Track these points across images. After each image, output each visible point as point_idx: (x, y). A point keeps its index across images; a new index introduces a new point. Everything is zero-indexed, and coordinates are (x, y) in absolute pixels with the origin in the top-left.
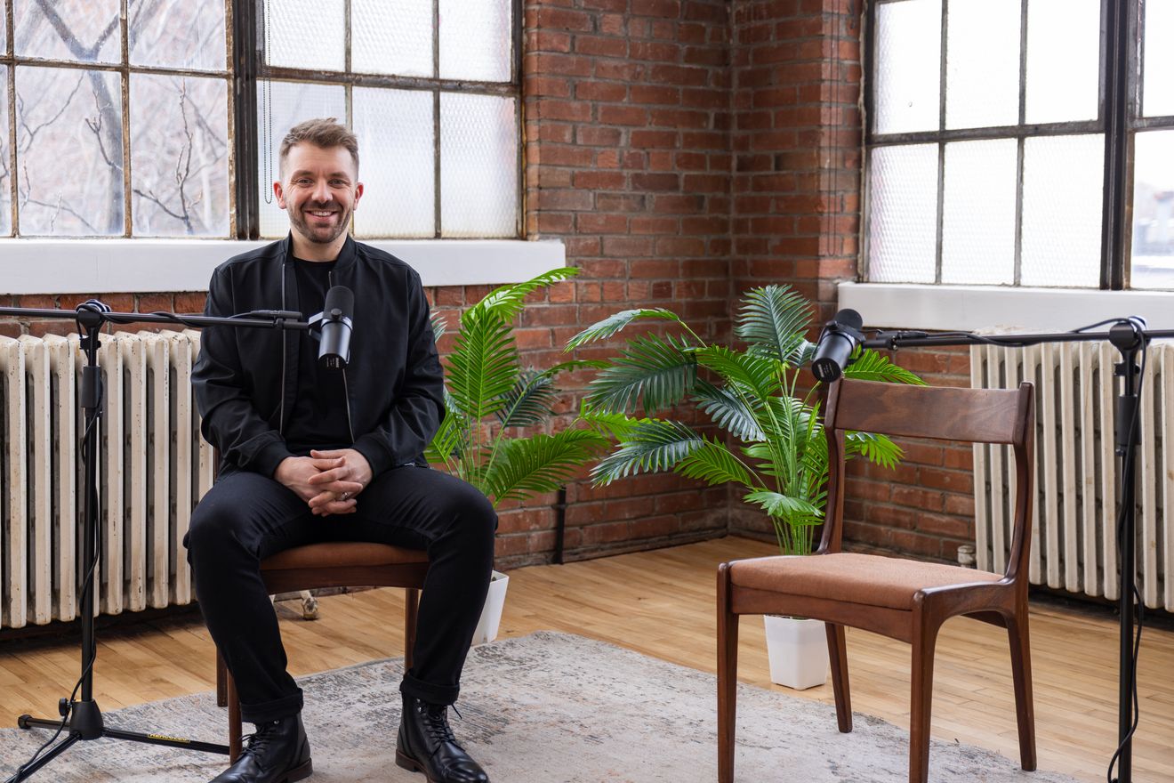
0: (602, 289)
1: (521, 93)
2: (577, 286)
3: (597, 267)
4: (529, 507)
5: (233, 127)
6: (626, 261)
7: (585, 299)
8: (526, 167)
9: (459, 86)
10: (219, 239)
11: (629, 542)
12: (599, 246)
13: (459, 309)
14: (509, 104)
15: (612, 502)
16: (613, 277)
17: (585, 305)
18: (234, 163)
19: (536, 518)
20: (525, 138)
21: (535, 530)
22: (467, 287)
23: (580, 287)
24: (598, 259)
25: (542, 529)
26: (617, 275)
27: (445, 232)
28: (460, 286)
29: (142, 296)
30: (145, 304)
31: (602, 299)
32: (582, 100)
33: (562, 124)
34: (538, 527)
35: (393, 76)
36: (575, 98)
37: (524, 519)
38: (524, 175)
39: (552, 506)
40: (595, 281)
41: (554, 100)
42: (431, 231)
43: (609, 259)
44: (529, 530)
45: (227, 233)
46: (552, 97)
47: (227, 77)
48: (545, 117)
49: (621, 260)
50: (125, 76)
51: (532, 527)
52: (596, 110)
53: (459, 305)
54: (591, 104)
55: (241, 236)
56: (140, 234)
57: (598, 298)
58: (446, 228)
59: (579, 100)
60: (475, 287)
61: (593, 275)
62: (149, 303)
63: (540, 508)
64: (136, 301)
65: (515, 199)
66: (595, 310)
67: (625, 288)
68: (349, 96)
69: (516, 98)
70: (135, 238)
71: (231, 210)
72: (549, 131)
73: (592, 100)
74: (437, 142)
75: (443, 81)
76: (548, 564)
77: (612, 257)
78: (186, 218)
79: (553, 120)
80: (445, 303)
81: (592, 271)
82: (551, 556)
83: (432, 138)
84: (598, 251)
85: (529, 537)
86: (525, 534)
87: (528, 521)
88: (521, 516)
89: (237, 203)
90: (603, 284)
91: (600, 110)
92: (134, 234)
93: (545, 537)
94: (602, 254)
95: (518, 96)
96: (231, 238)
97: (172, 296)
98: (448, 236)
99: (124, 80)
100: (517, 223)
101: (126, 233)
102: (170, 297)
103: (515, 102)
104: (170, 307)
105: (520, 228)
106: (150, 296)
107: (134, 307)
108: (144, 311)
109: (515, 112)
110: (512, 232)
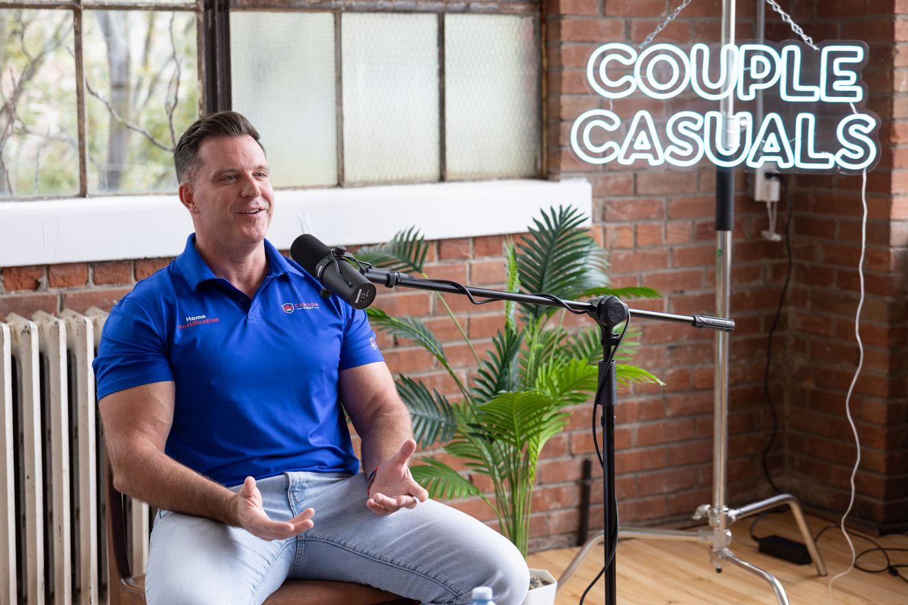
0: (636, 234)
1: (541, 10)
2: (605, 230)
3: (630, 209)
4: (550, 483)
5: (203, 67)
6: (663, 200)
7: (615, 245)
8: (548, 96)
9: (467, 7)
11: (667, 519)
12: (632, 185)
13: (466, 264)
14: (526, 24)
15: (647, 474)
16: (648, 218)
17: (615, 252)
18: (205, 107)
19: (557, 495)
20: (545, 62)
21: (556, 509)
22: (475, 239)
23: (609, 232)
24: (631, 198)
25: (564, 508)
26: (653, 216)
27: (449, 175)
28: (467, 238)
29: (96, 265)
30: (100, 273)
31: (636, 244)
32: (613, 17)
33: (588, 45)
34: (559, 505)
36: (604, 14)
37: (543, 497)
38: (545, 105)
39: (576, 482)
40: (627, 224)
41: (578, 18)
42: (432, 169)
43: (644, 198)
44: (548, 510)
46: (576, 15)
47: (196, 10)
48: (569, 40)
49: (658, 199)
50: (78, 14)
51: (552, 506)
52: (628, 27)
53: (466, 258)
54: (622, 21)
56: (95, 192)
57: (630, 243)
58: (452, 166)
59: (609, 17)
60: (485, 238)
61: (624, 217)
62: (105, 272)
63: (562, 485)
64: (91, 271)
65: (534, 132)
66: (627, 257)
67: (663, 230)
68: (338, 24)
69: (535, 16)
70: (92, 197)
72: (573, 54)
73: (624, 16)
74: (442, 72)
75: (448, 2)
76: (571, 546)
77: (648, 195)
79: (577, 41)
80: (450, 256)
81: (624, 212)
82: (574, 539)
83: (435, 67)
84: (631, 189)
85: (549, 517)
86: (544, 514)
87: (547, 499)
88: (539, 495)
90: (636, 227)
91: (634, 28)
92: (89, 192)
93: (568, 517)
94: (635, 193)
95: (538, 14)
97: (132, 262)
98: (456, 178)
99: (77, 19)
100: (536, 160)
101: (81, 192)
102: (129, 265)
103: (534, 22)
104: (130, 275)
105: (539, 164)
106: (106, 264)
107: (88, 277)
108: (100, 281)
109: (535, 32)
110: (531, 170)
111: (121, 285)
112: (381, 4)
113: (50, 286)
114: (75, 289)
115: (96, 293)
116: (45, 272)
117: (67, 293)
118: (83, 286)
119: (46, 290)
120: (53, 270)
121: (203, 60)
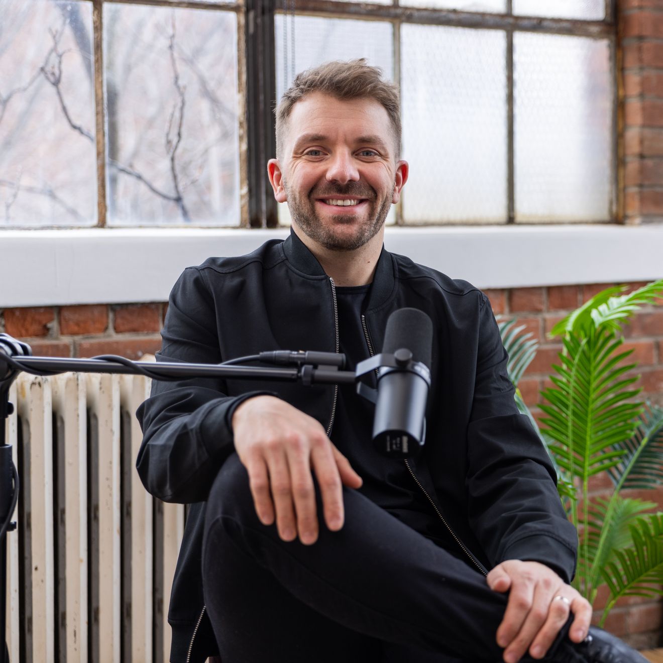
1: (617, 34)
5: (244, 77)
8: (624, 131)
9: (538, 25)
10: (225, 227)
13: (539, 317)
14: (602, 47)
18: (245, 125)
20: (621, 92)
21: (636, 604)
22: (550, 289)
25: (644, 602)
27: (519, 217)
28: (541, 288)
29: (118, 308)
30: (123, 318)
35: (454, 11)
38: (621, 141)
42: (500, 212)
45: (236, 221)
46: (658, 37)
47: (236, 9)
48: (649, 65)
50: (98, 6)
53: (538, 311)
55: (255, 223)
56: (117, 222)
58: (523, 209)
60: (560, 289)
62: (129, 317)
64: (111, 315)
65: (608, 172)
68: (396, 37)
69: (611, 40)
70: (111, 228)
71: (241, 188)
72: (654, 82)
74: (510, 99)
75: (518, 18)
76: (651, 648)
78: (178, 199)
80: (522, 308)
82: (655, 637)
83: (502, 93)
85: (628, 613)
89: (249, 178)
92: (110, 221)
93: (649, 613)
95: (613, 37)
96: (242, 226)
97: (161, 307)
98: (524, 220)
99: (96, 12)
100: (611, 203)
101: (99, 220)
102: (157, 308)
103: (609, 46)
104: (158, 322)
105: (614, 208)
106: (130, 307)
107: (107, 323)
108: (122, 328)
109: (610, 58)
110: (605, 215)
111: (148, 334)
112: (445, 16)
113: (62, 334)
114: (92, 338)
115: (117, 343)
116: (55, 316)
117: (83, 342)
118: (101, 335)
119: (57, 339)
120: (66, 314)
121: (244, 69)
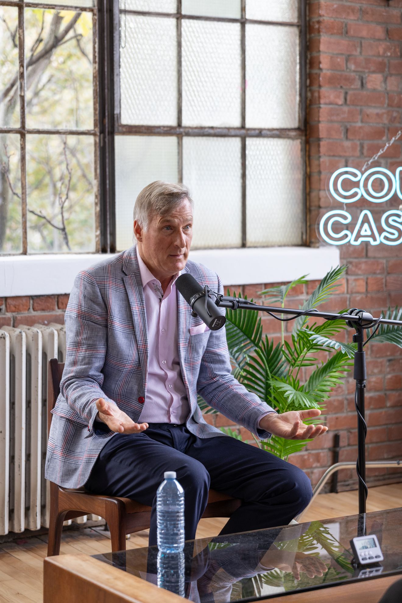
0: (367, 283)
1: (306, 135)
2: (347, 281)
3: (363, 266)
4: (313, 449)
5: (98, 171)
6: (384, 261)
7: (354, 291)
8: (310, 192)
9: (260, 133)
10: (88, 253)
11: (387, 477)
12: (365, 251)
13: (260, 301)
14: (296, 145)
15: (374, 445)
16: (375, 273)
17: (354, 295)
18: (99, 197)
19: (317, 458)
20: (308, 170)
21: (316, 467)
22: (266, 285)
23: (350, 282)
24: (364, 260)
25: (322, 466)
26: (378, 272)
27: (248, 244)
28: (261, 284)
29: (35, 298)
30: (37, 303)
31: (367, 290)
32: (352, 140)
33: (337, 159)
34: (318, 465)
35: (212, 128)
36: (347, 138)
37: (308, 459)
38: (308, 198)
39: (329, 449)
40: (362, 277)
41: (331, 141)
42: (237, 240)
43: (372, 260)
44: (311, 467)
45: (93, 248)
46: (329, 138)
47: (94, 134)
48: (325, 155)
49: (381, 261)
50: (23, 136)
51: (314, 465)
52: (362, 147)
53: (260, 297)
54: (358, 143)
55: (104, 251)
56: (33, 252)
57: (363, 289)
58: (251, 238)
59: (350, 140)
60: (272, 284)
61: (360, 272)
62: (40, 302)
63: (320, 451)
64: (31, 302)
65: (300, 216)
66: (362, 299)
67: (384, 280)
68: (180, 145)
69: (302, 139)
70: (30, 254)
71: (96, 232)
72: (327, 164)
73: (359, 140)
74: (244, 176)
75: (248, 129)
76: (326, 493)
77: (375, 258)
79: (330, 156)
81: (360, 269)
82: (329, 487)
83: (240, 172)
84: (364, 254)
85: (312, 473)
86: (309, 470)
87: (311, 460)
88: (306, 457)
89: (101, 226)
90: (367, 279)
91: (366, 147)
92: (29, 251)
94: (367, 256)
95: (304, 138)
96: (97, 252)
97: (56, 297)
98: (251, 245)
99: (22, 139)
100: (302, 234)
101: (23, 251)
102: (55, 298)
103: (301, 143)
104: (55, 305)
105: (304, 237)
106: (41, 297)
107: (30, 306)
108: (37, 308)
109: (302, 150)
110: (299, 241)
111: (49, 312)
112: (207, 131)
113: (7, 312)
114: (22, 314)
115: (34, 316)
116: (4, 302)
117: (17, 316)
118: (27, 312)
119: (4, 314)
120: (9, 301)
121: (98, 166)
